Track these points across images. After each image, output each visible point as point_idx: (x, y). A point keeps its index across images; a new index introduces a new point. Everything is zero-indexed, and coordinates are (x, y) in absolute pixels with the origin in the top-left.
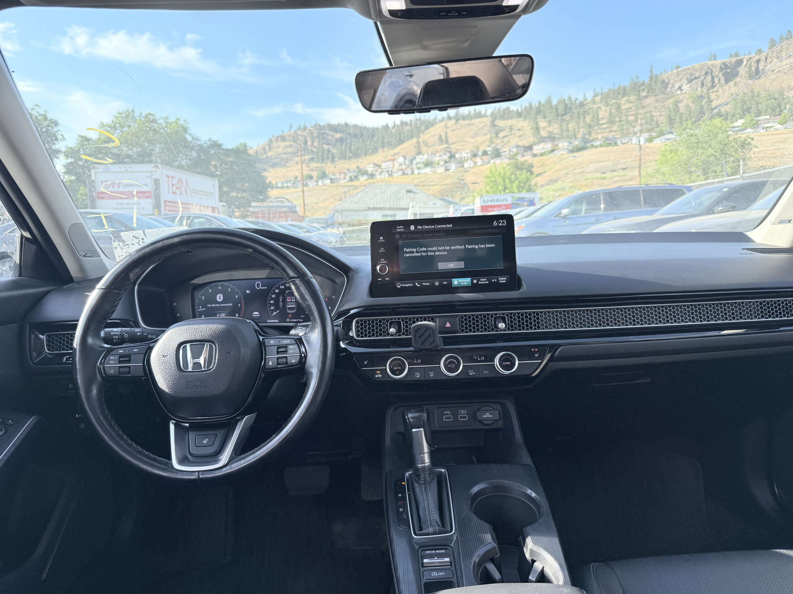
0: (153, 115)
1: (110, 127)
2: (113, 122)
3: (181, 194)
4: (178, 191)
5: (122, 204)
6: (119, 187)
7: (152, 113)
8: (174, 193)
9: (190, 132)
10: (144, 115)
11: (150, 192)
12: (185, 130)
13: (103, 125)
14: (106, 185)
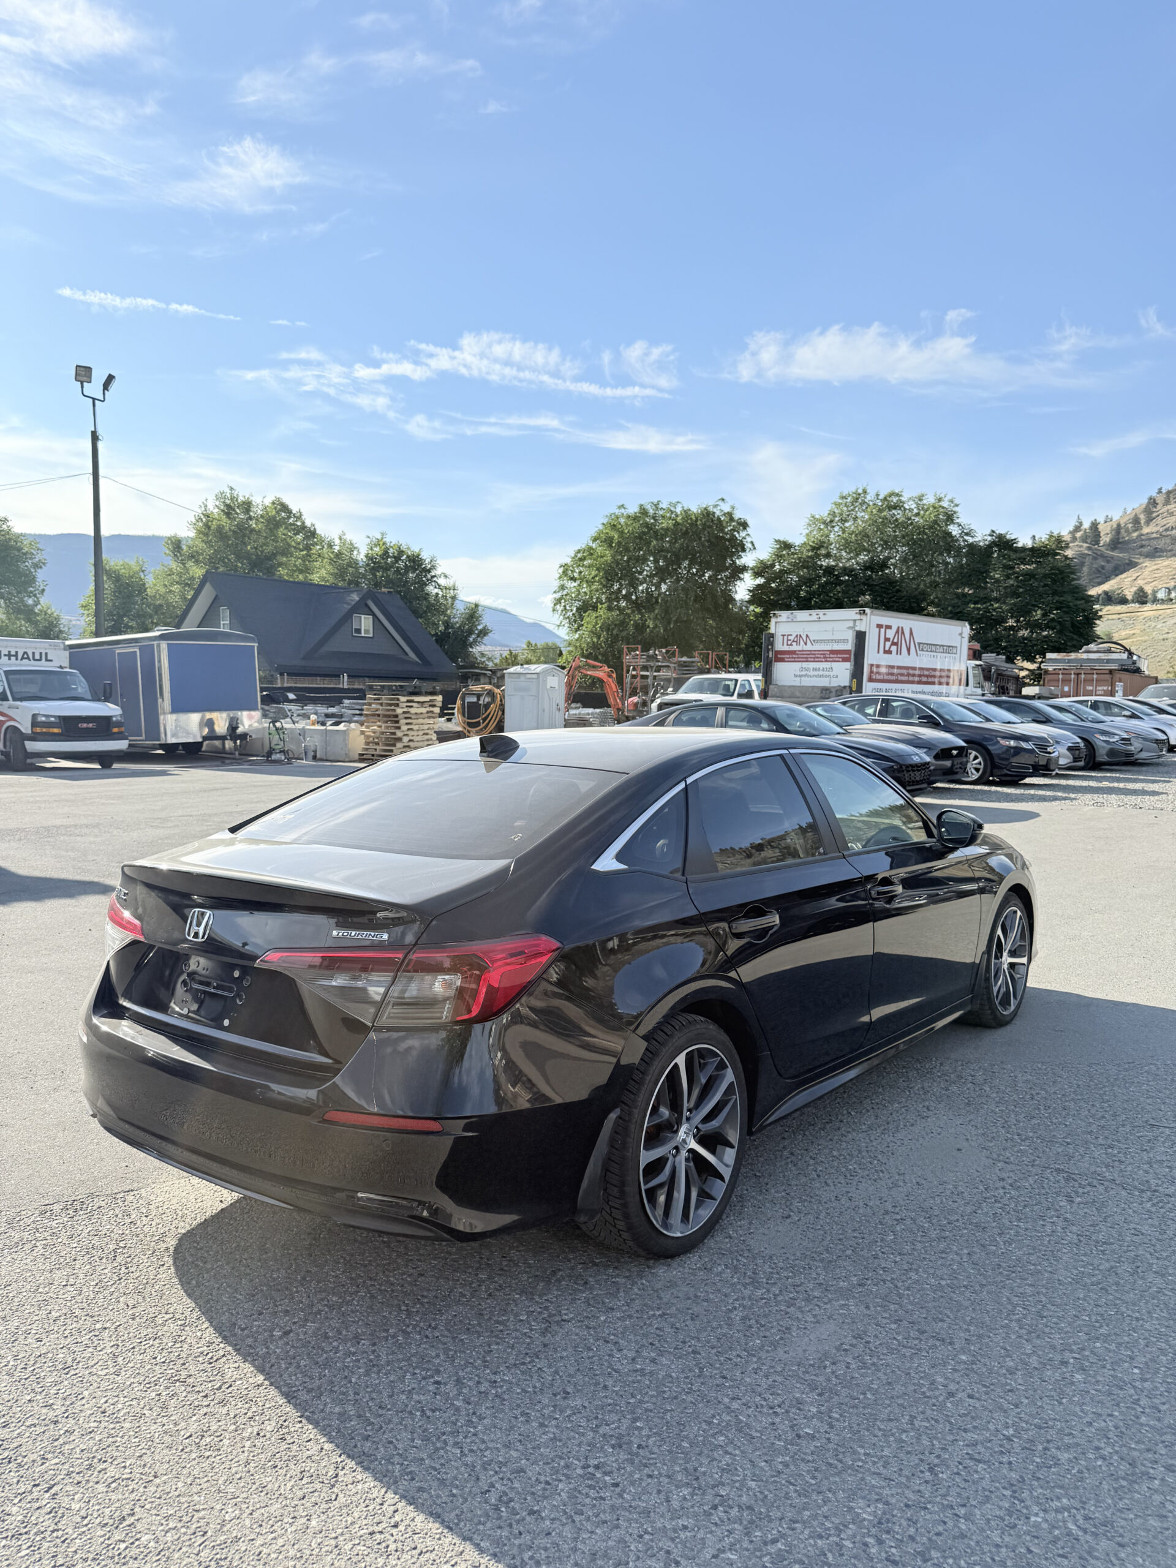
0: (897, 495)
1: (824, 523)
2: (829, 513)
5: (807, 669)
6: (806, 644)
7: (897, 491)
9: (957, 521)
10: (881, 497)
11: (848, 652)
12: (950, 518)
13: (814, 520)
14: (788, 640)
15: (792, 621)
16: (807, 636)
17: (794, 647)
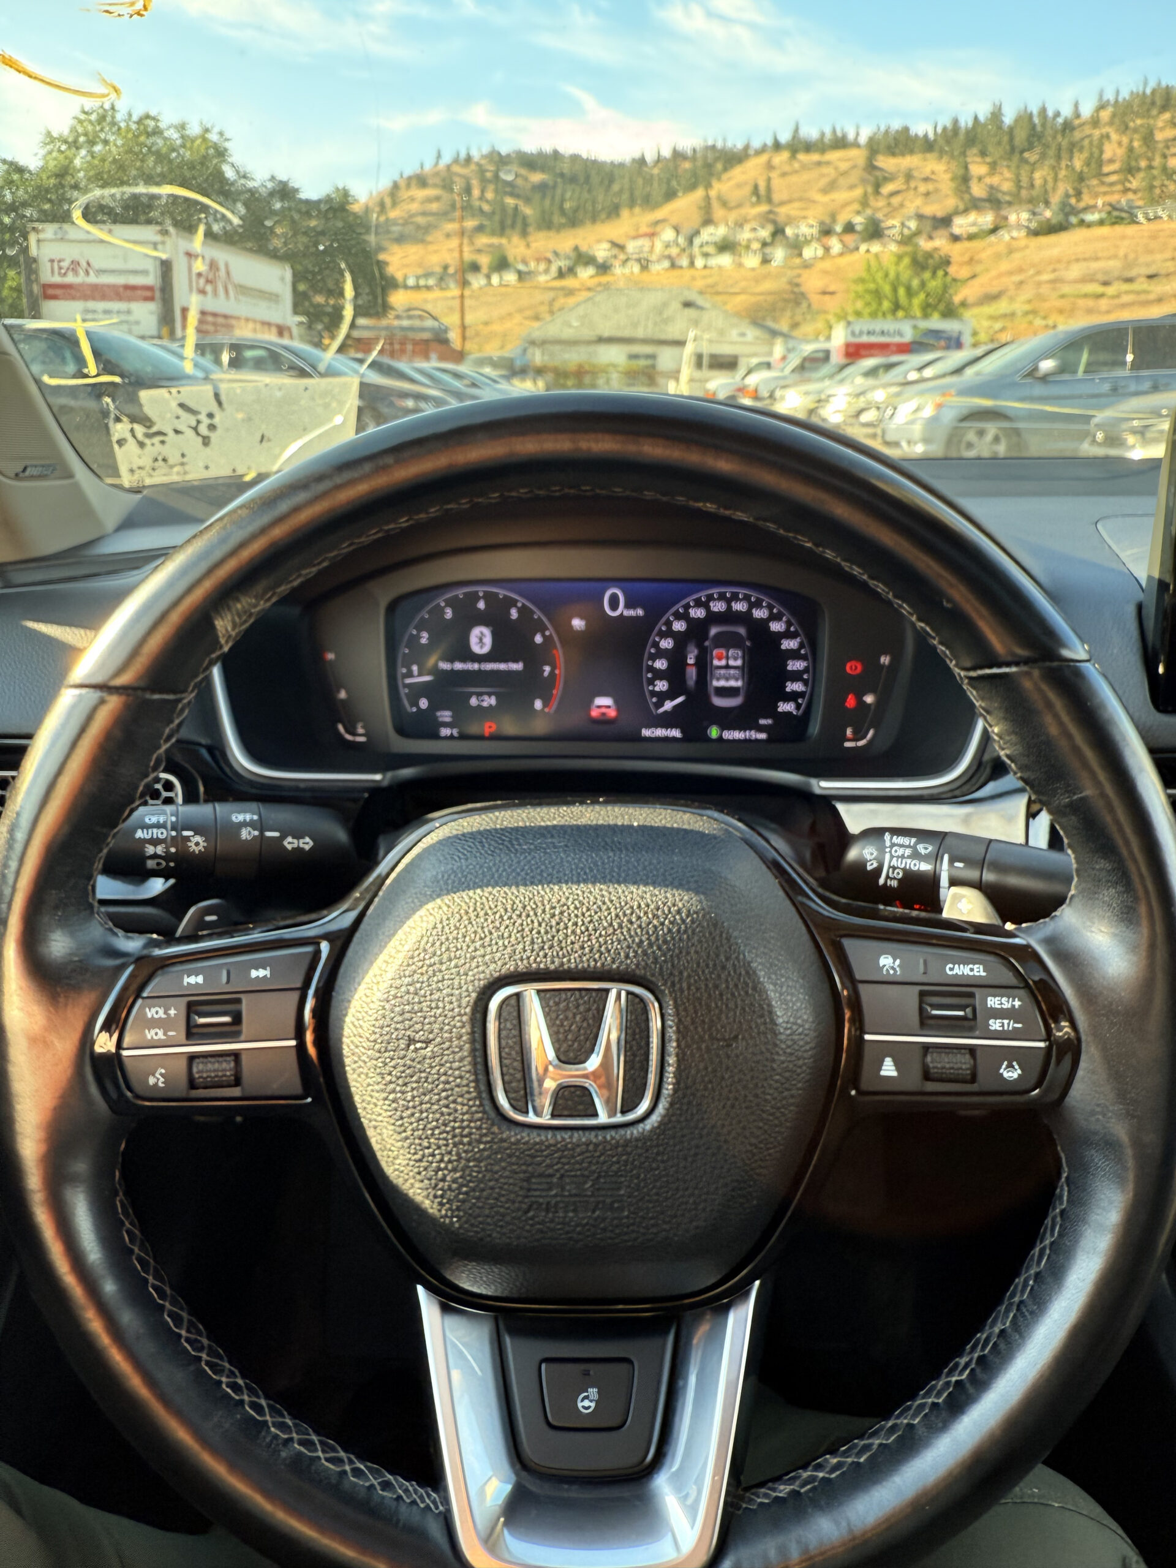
0: (154, 119)
1: (66, 142)
2: (73, 129)
3: (215, 293)
4: (209, 288)
5: (94, 311)
6: (87, 275)
7: (152, 113)
8: (202, 292)
9: (229, 159)
10: (135, 118)
11: (149, 288)
12: (221, 154)
13: (50, 138)
14: (60, 268)
15: (63, 239)
16: (88, 264)
17: (70, 279)
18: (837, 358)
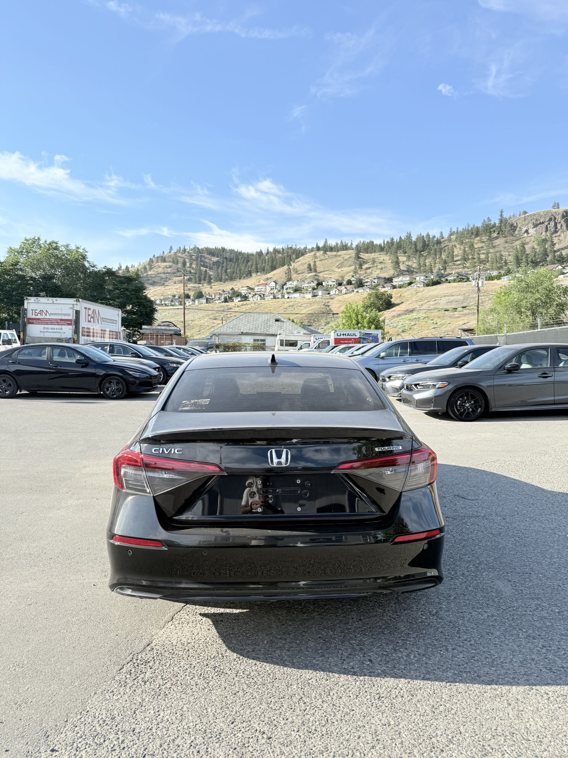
0: (56, 243)
1: (18, 252)
2: (21, 247)
3: (94, 322)
4: (92, 320)
5: (48, 329)
6: (46, 315)
7: (55, 241)
8: (90, 321)
9: (87, 259)
10: (48, 243)
11: (71, 320)
12: (84, 258)
13: (11, 250)
14: (35, 313)
15: (38, 303)
16: (47, 311)
17: (39, 317)
18: (332, 344)
